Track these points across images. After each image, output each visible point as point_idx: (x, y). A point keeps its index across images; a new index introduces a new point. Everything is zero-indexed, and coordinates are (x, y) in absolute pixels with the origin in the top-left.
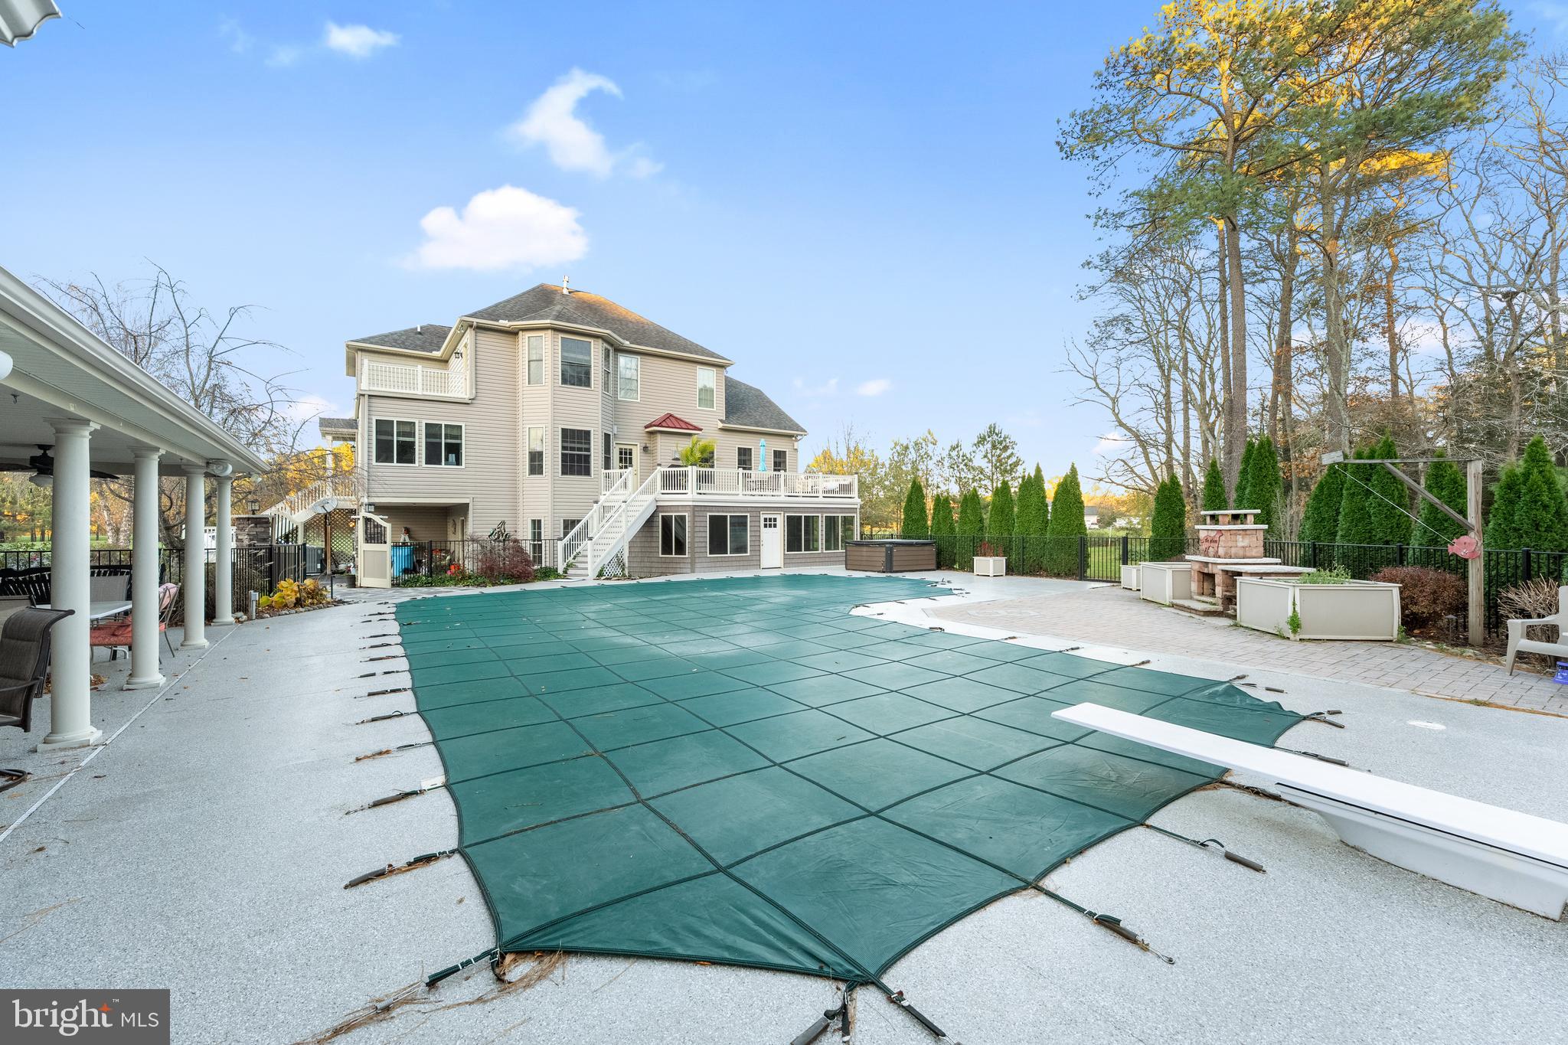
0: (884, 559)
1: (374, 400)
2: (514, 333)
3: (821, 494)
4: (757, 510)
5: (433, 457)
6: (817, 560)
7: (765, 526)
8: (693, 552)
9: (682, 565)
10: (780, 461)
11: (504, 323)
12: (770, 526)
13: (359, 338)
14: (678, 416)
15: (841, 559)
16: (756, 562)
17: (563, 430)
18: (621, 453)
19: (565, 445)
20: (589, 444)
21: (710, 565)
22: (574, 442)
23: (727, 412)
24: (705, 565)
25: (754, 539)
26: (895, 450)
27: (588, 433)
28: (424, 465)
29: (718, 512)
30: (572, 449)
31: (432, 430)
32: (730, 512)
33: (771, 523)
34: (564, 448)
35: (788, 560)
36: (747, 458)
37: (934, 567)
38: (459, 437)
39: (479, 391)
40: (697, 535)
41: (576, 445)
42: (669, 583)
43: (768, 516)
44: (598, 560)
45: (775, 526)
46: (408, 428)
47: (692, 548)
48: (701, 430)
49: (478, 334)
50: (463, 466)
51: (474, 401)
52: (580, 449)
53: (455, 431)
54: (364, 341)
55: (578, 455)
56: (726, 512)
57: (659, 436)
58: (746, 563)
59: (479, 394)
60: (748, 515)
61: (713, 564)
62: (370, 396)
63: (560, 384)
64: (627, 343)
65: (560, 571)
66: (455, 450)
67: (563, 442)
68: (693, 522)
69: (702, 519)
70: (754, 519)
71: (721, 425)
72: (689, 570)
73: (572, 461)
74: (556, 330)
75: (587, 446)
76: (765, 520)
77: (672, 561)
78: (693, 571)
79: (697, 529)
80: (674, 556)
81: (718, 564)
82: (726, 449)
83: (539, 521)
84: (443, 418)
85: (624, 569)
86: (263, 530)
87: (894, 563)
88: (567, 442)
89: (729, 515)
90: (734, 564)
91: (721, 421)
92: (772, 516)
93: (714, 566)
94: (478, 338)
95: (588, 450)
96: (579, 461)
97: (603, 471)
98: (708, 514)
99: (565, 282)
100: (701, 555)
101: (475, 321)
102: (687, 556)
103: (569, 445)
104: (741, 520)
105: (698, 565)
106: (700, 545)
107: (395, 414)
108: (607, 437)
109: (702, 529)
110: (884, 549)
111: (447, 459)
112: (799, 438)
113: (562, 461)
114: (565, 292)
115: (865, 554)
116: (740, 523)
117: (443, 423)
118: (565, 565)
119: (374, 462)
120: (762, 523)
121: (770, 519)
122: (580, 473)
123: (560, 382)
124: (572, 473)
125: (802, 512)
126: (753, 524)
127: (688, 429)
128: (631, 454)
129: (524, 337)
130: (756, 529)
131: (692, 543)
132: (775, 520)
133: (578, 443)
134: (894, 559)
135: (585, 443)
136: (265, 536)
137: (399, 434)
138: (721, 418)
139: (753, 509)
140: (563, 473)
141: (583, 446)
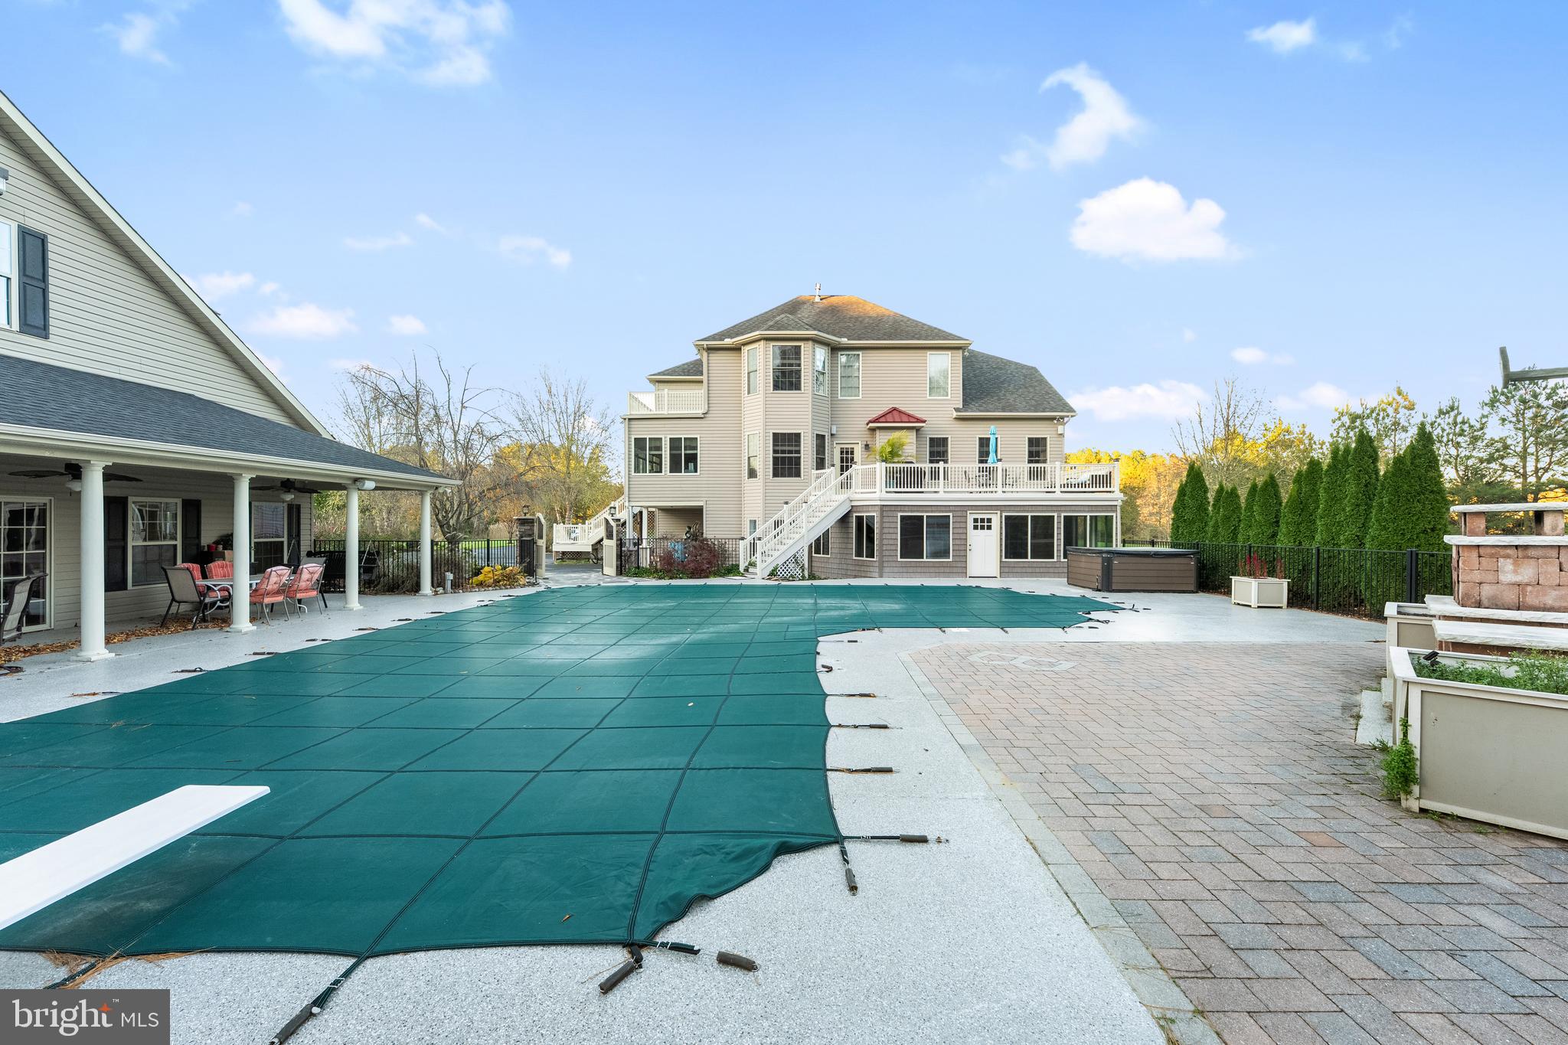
0: (1100, 574)
1: (633, 422)
2: (737, 349)
3: (1058, 489)
4: (962, 510)
5: (675, 467)
6: (1051, 570)
7: (976, 528)
8: (881, 556)
9: (872, 569)
10: (1037, 450)
11: (728, 341)
12: (982, 528)
13: (656, 372)
14: (903, 409)
15: (1061, 570)
16: (961, 568)
17: (775, 435)
18: (842, 453)
19: (777, 448)
20: (799, 446)
21: (901, 570)
22: (785, 445)
23: (964, 401)
24: (896, 570)
25: (958, 542)
26: (1338, 423)
27: (798, 435)
28: (669, 474)
29: (912, 511)
30: (783, 452)
31: (675, 443)
32: (926, 512)
33: (983, 525)
34: (775, 452)
35: (1005, 571)
36: (942, 449)
37: (1192, 588)
38: (695, 448)
39: (711, 405)
40: (889, 537)
41: (787, 448)
42: (850, 587)
43: (976, 516)
44: (769, 560)
45: (989, 528)
46: (656, 444)
47: (881, 551)
48: (924, 422)
49: (710, 355)
50: (698, 474)
51: (707, 415)
52: (790, 452)
53: (692, 443)
54: (659, 374)
55: (788, 457)
56: (922, 512)
57: (878, 432)
58: (947, 570)
59: (711, 409)
60: (951, 514)
61: (905, 570)
62: (629, 419)
63: (772, 391)
64: (844, 340)
65: (741, 569)
66: (692, 459)
67: (774, 445)
68: (882, 522)
69: (891, 520)
70: (959, 519)
71: (955, 414)
72: (877, 575)
73: (783, 463)
74: (768, 339)
75: (797, 449)
76: (976, 520)
77: (863, 564)
78: (881, 576)
79: (885, 531)
80: (865, 558)
81: (911, 570)
82: (963, 442)
83: (755, 521)
84: (683, 432)
85: (803, 570)
86: (529, 528)
87: (1114, 580)
88: (778, 445)
89: (925, 515)
90: (932, 570)
91: (957, 410)
92: (986, 517)
93: (905, 571)
94: (710, 358)
95: (799, 452)
96: (790, 463)
97: (815, 472)
98: (899, 514)
99: (818, 290)
100: (890, 559)
101: (705, 343)
102: (875, 560)
103: (780, 448)
104: (941, 521)
105: (886, 570)
106: (889, 547)
107: (646, 432)
108: (820, 438)
109: (891, 531)
110: (1100, 560)
111: (687, 468)
112: (1066, 419)
113: (774, 464)
114: (817, 299)
115: (1083, 565)
116: (941, 524)
117: (683, 437)
118: (747, 564)
119: (633, 473)
120: (970, 524)
121: (982, 520)
122: (790, 476)
123: (772, 389)
124: (783, 476)
125: (1028, 511)
126: (958, 525)
127: (909, 422)
128: (852, 453)
129: (745, 349)
130: (961, 531)
131: (881, 545)
132: (989, 520)
133: (789, 446)
134: (1114, 573)
135: (796, 446)
136: (531, 533)
137: (650, 449)
138: (957, 406)
139: (958, 509)
140: (775, 475)
141: (794, 448)
